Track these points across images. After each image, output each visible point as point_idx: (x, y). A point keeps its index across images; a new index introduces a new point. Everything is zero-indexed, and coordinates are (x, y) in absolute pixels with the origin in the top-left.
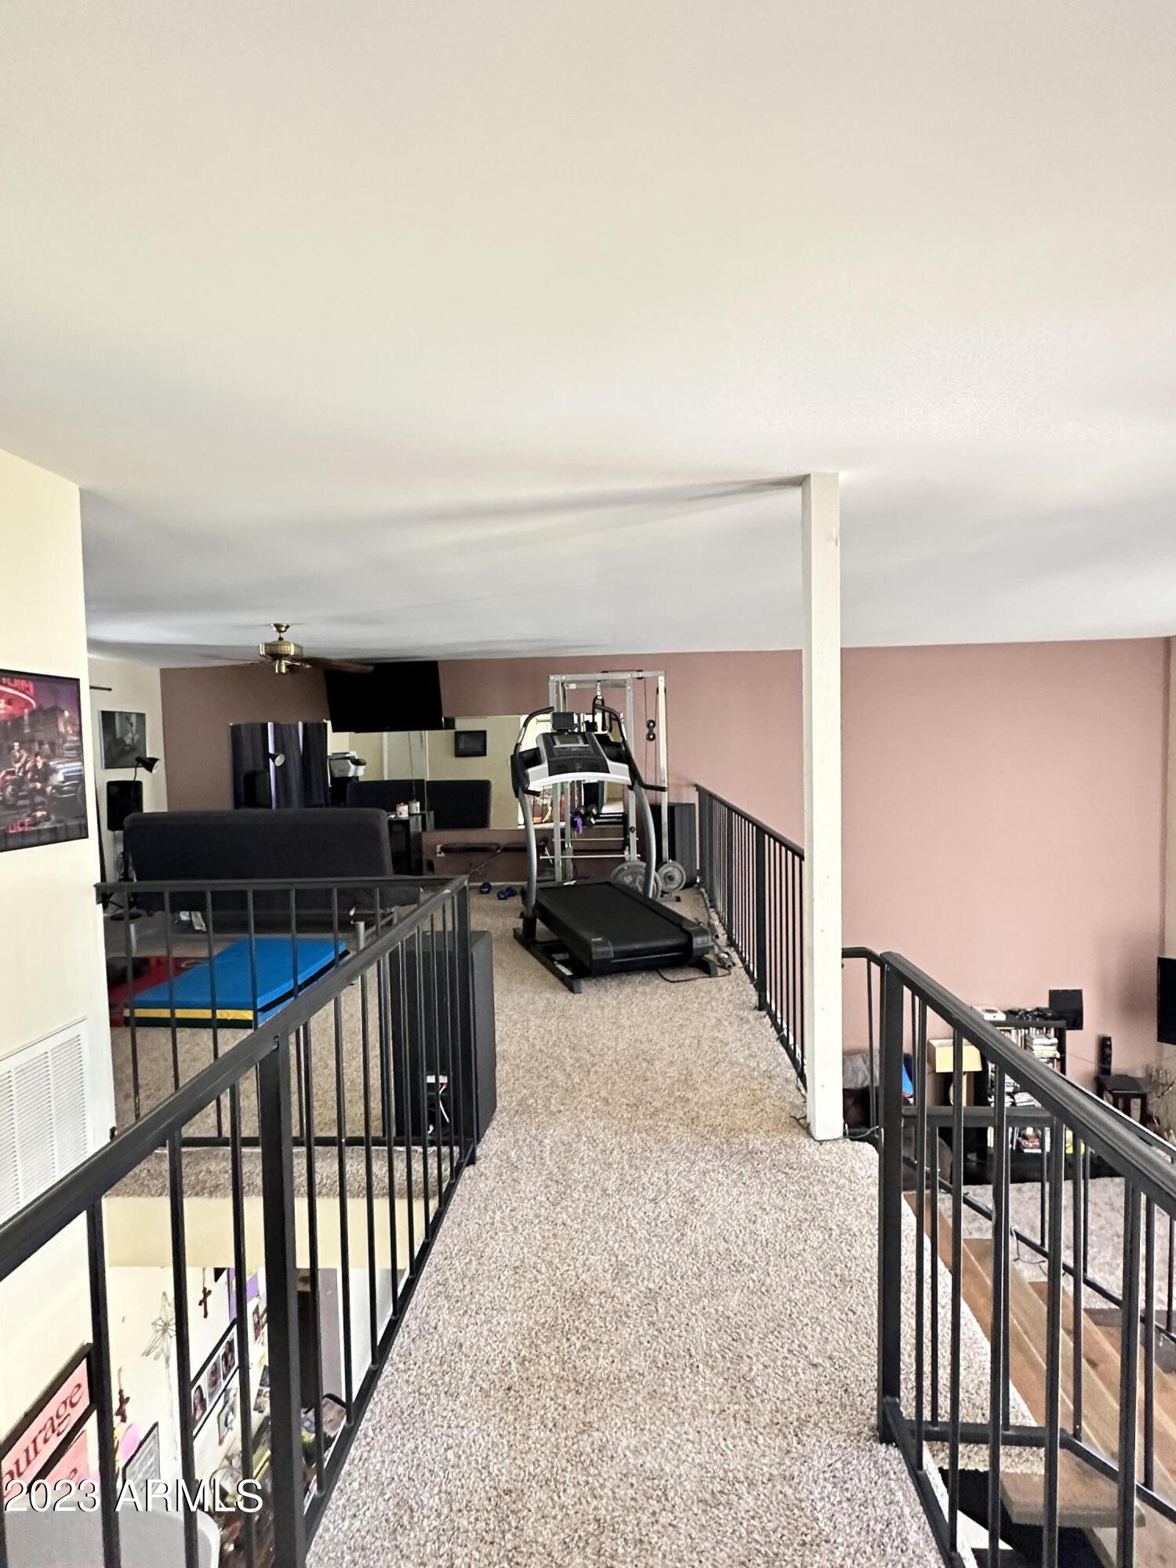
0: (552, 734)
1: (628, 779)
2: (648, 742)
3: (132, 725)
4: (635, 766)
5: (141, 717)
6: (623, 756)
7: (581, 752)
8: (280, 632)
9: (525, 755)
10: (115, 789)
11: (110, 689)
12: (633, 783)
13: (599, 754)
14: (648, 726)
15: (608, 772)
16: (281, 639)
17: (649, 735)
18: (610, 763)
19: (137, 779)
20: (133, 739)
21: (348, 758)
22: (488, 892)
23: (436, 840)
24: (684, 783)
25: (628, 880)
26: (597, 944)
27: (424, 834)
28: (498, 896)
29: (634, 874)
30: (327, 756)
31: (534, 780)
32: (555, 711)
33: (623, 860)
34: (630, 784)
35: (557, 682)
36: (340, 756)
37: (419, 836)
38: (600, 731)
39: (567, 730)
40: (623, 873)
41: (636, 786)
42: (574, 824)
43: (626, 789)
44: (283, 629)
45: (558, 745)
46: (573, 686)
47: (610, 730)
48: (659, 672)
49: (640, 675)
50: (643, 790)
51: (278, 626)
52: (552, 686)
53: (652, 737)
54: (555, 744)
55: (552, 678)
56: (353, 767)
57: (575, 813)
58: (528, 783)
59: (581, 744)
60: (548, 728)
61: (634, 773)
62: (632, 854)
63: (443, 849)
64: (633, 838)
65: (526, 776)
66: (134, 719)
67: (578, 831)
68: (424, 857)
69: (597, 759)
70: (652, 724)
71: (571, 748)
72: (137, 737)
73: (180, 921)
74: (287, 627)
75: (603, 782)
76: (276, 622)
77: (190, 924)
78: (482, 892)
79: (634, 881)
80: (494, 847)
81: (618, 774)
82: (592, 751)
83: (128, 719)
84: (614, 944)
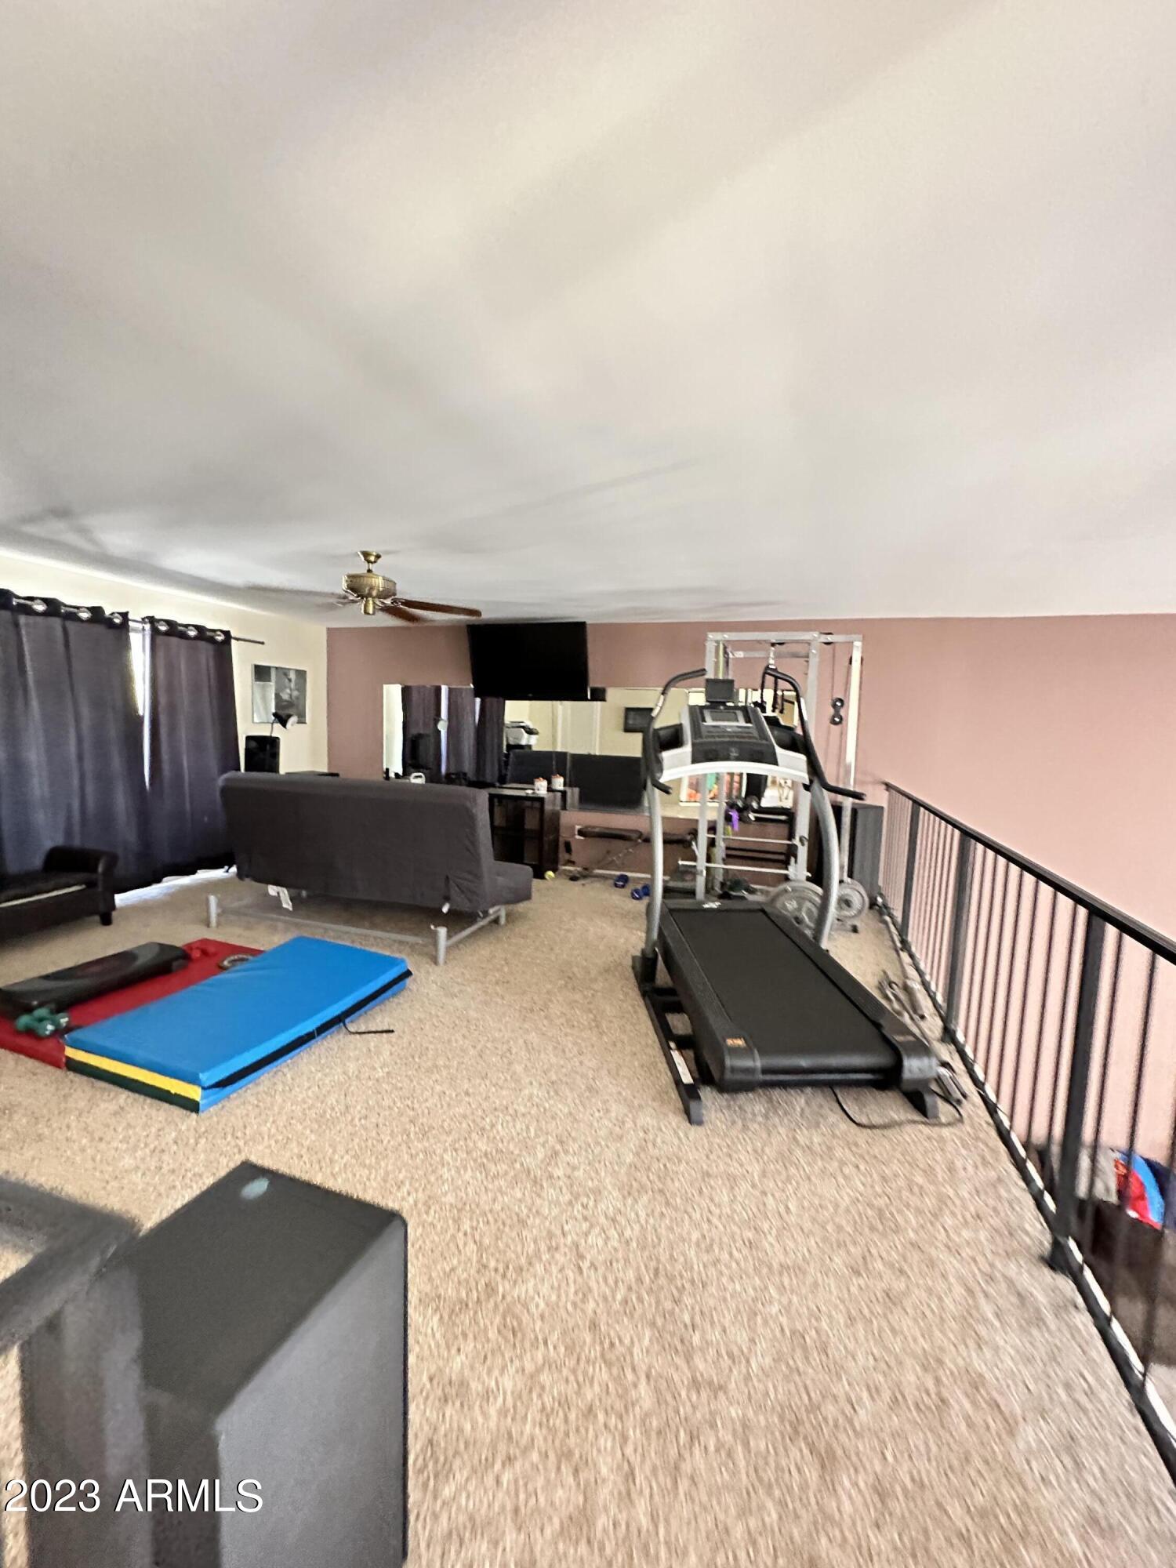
0: (702, 708)
1: (806, 776)
2: (832, 726)
3: (290, 680)
4: (816, 758)
5: (301, 674)
6: (800, 744)
7: (741, 733)
8: (369, 562)
9: (662, 733)
10: (253, 744)
11: (263, 643)
12: (811, 781)
13: (767, 738)
14: (834, 706)
15: (775, 763)
16: (369, 571)
17: (834, 717)
18: (779, 751)
19: (274, 735)
20: (291, 695)
21: (523, 727)
22: (623, 886)
23: (575, 819)
24: (869, 779)
25: (791, 905)
26: (735, 1051)
27: (563, 813)
28: (632, 894)
29: (801, 900)
30: (503, 723)
31: (671, 767)
32: (710, 675)
33: (786, 878)
34: (807, 782)
35: (718, 642)
36: (514, 725)
37: (556, 816)
38: (769, 713)
39: (724, 704)
40: (786, 896)
41: (816, 786)
42: (728, 819)
43: (802, 789)
44: (372, 559)
45: (709, 722)
46: (740, 654)
47: (781, 712)
48: (854, 636)
49: (829, 638)
50: (825, 792)
51: (366, 555)
52: (710, 646)
53: (837, 720)
54: (704, 720)
55: (711, 636)
56: (526, 735)
57: (732, 806)
58: (661, 770)
59: (742, 723)
60: (699, 698)
61: (814, 768)
62: (799, 870)
63: (580, 833)
64: (803, 852)
65: (659, 762)
66: (292, 676)
67: (733, 826)
68: (561, 839)
69: (761, 745)
70: (839, 704)
71: (726, 726)
72: (295, 693)
73: (266, 894)
74: (378, 557)
75: (766, 777)
76: (364, 550)
77: (278, 899)
78: (616, 885)
79: (799, 909)
80: (634, 836)
81: (790, 766)
82: (755, 733)
83: (286, 675)
84: (763, 1053)
